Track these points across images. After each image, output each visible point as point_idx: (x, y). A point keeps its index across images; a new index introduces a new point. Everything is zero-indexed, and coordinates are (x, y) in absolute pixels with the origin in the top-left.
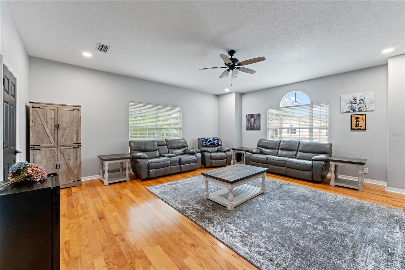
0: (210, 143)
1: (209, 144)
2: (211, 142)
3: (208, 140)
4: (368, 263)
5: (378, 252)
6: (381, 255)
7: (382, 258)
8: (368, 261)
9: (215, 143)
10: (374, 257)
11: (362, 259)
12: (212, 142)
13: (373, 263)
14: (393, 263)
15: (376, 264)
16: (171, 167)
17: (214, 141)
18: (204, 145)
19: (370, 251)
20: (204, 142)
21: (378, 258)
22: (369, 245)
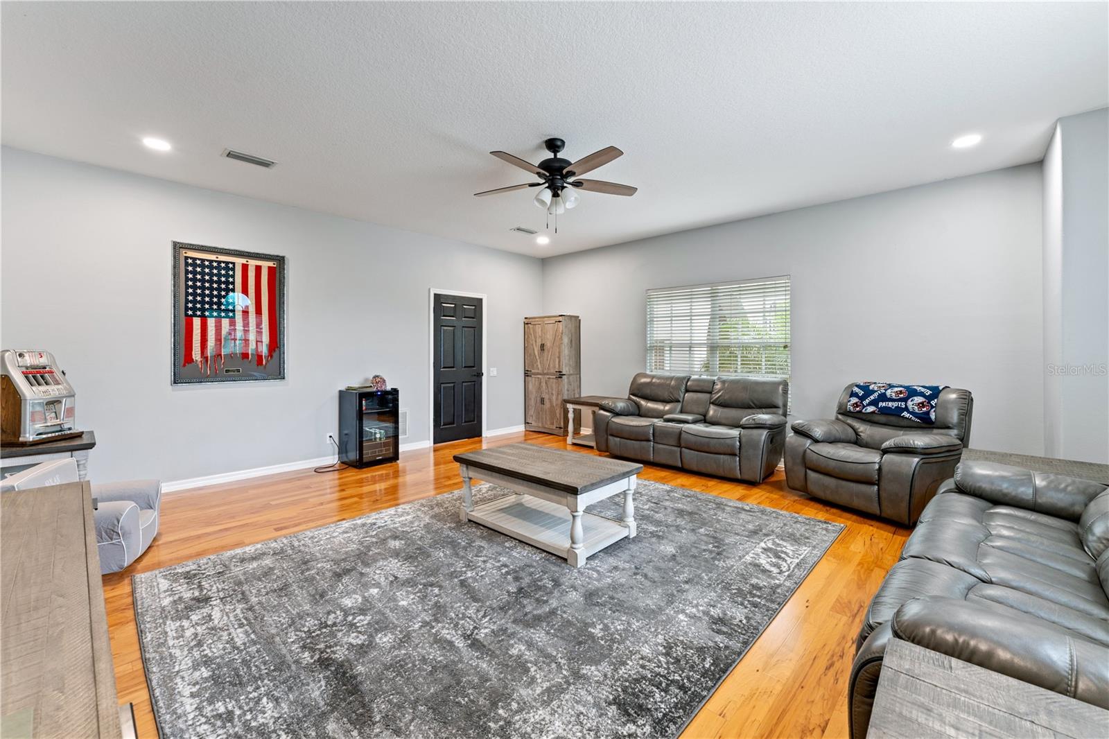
0: (877, 406)
1: (871, 409)
2: (881, 404)
3: (876, 395)
4: (223, 616)
5: (221, 646)
6: (213, 646)
7: (208, 643)
8: (225, 618)
9: (906, 409)
10: (222, 633)
11: (235, 613)
12: (890, 404)
13: (216, 622)
14: (186, 649)
15: (212, 625)
16: (655, 445)
17: (905, 400)
18: (850, 412)
19: (235, 636)
20: (854, 400)
21: (215, 637)
22: (244, 644)
